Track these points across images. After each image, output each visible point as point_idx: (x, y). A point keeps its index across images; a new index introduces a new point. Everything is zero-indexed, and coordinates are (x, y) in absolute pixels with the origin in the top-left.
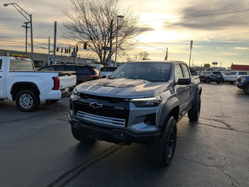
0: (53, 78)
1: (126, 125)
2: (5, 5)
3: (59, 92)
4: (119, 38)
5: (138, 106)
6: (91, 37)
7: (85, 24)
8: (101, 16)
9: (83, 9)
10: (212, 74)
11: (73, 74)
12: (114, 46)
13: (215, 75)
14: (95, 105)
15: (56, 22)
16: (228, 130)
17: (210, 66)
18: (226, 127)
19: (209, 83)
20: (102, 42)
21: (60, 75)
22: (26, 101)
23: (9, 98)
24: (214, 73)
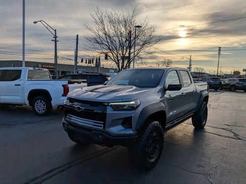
0: (63, 86)
1: (104, 128)
2: (35, 22)
3: (65, 98)
4: (137, 48)
5: (115, 110)
6: (109, 48)
7: (104, 36)
8: (119, 27)
9: (102, 22)
10: (237, 81)
11: (84, 82)
12: (132, 55)
13: (241, 83)
14: (79, 108)
15: (78, 35)
16: (233, 140)
17: (240, 73)
18: (233, 137)
19: (234, 91)
20: (120, 52)
21: (70, 83)
22: (40, 106)
23: (26, 103)
24: (240, 80)
